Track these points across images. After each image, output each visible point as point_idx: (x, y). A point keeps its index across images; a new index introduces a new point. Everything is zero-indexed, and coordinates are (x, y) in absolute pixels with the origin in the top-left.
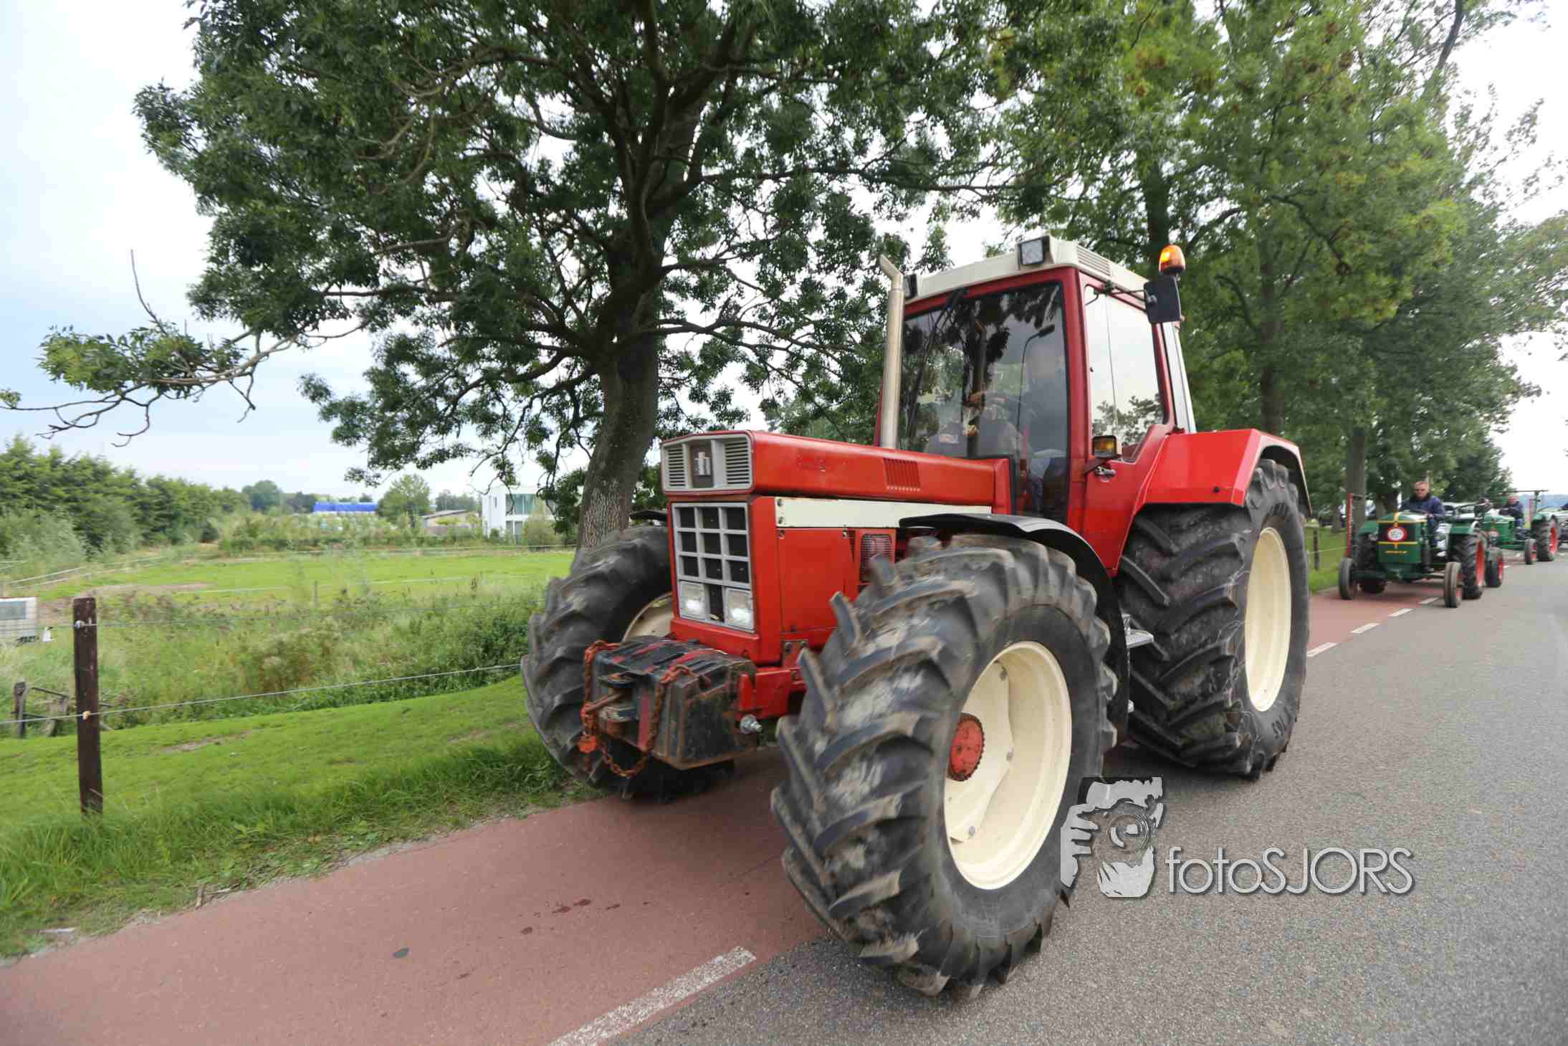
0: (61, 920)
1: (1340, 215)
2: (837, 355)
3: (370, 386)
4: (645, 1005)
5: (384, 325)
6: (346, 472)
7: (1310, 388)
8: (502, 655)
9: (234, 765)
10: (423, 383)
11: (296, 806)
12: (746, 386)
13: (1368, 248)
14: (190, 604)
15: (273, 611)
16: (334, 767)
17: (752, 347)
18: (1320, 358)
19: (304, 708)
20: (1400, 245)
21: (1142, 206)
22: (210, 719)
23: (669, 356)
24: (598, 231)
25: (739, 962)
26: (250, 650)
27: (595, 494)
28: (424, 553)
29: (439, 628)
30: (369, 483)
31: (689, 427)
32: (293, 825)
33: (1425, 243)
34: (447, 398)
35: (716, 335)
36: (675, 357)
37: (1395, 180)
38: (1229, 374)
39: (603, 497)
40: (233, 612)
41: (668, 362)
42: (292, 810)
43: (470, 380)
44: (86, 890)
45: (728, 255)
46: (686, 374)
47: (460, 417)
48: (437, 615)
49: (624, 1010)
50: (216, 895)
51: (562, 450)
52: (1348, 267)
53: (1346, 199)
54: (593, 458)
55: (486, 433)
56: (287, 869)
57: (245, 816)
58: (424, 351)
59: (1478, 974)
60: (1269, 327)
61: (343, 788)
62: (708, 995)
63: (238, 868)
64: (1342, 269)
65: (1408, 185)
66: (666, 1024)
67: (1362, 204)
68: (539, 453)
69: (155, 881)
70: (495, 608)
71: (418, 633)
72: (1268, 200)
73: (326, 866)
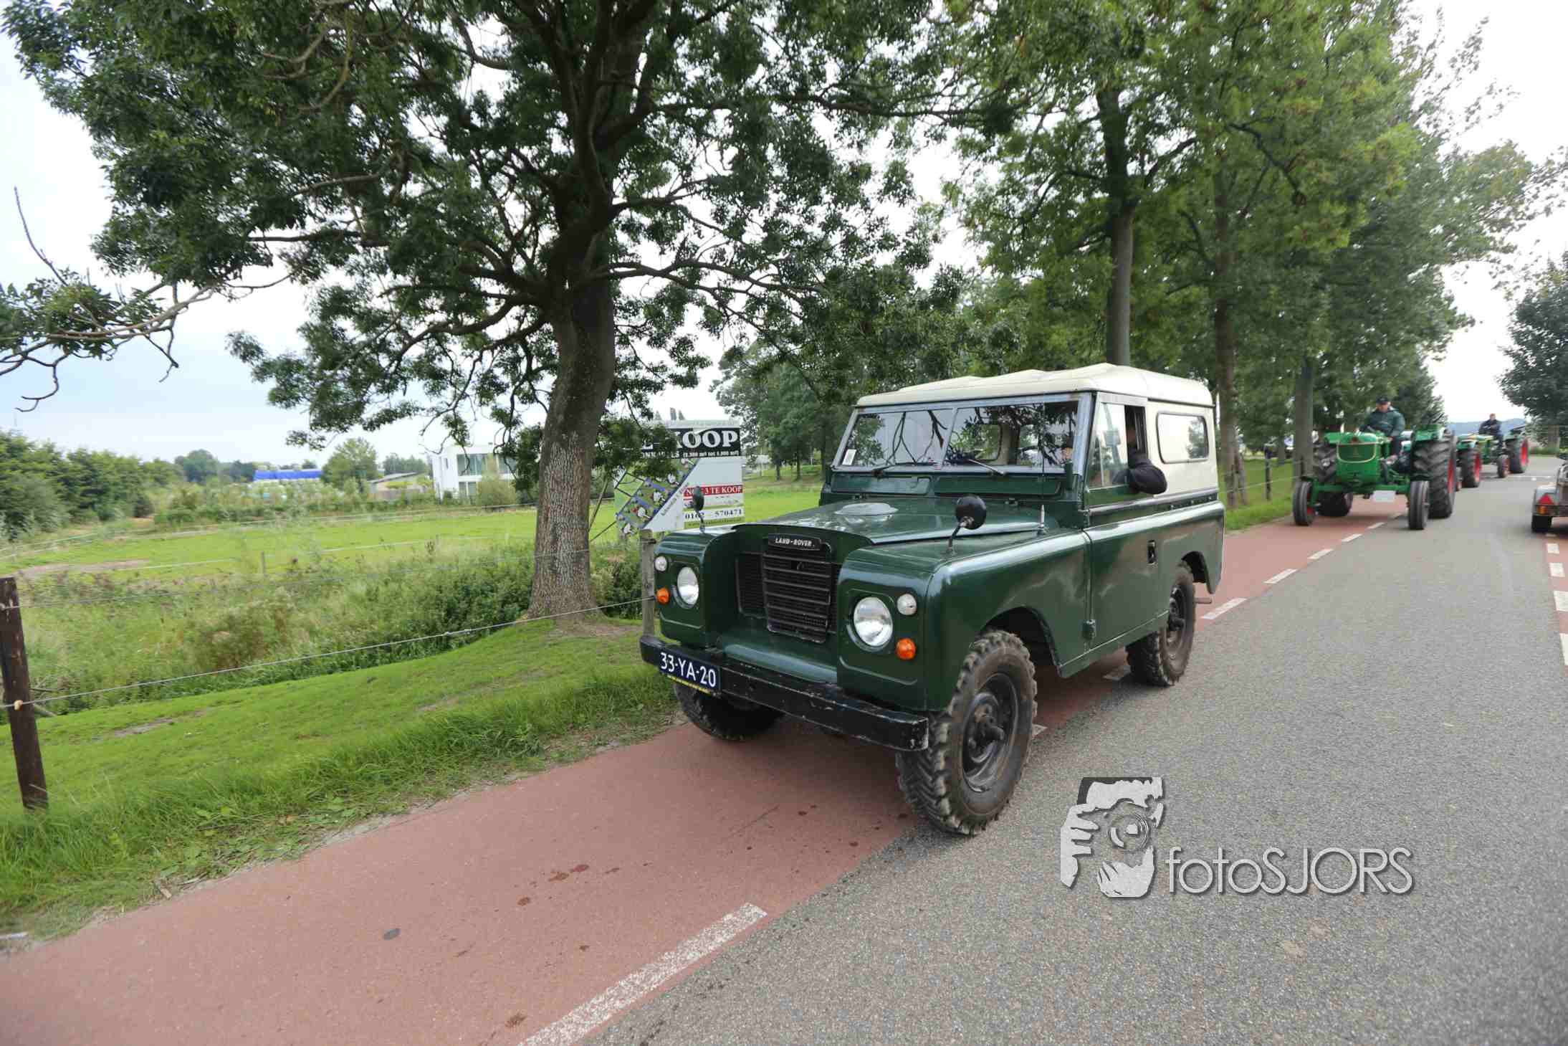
0: (12, 924)
1: (1297, 143)
2: (799, 295)
3: (306, 344)
4: (657, 971)
5: (315, 276)
6: (287, 436)
7: (1265, 321)
8: (465, 618)
9: (190, 747)
10: (363, 338)
11: (263, 788)
12: (705, 332)
13: (1325, 176)
14: (129, 581)
15: (219, 584)
16: (299, 742)
17: (711, 291)
18: (1274, 289)
19: (262, 683)
20: (1355, 171)
21: (1100, 137)
22: (160, 699)
23: (624, 302)
24: (541, 170)
25: (749, 919)
26: (198, 627)
27: (554, 448)
28: (376, 519)
29: (397, 595)
30: (313, 447)
31: (650, 376)
32: (263, 806)
33: (1381, 169)
34: (388, 352)
35: (674, 278)
36: (630, 303)
37: (1350, 105)
38: (1187, 307)
39: (563, 452)
40: (176, 588)
42: (259, 792)
43: (414, 333)
44: (35, 891)
45: (683, 192)
46: (644, 321)
47: (405, 374)
48: (394, 581)
49: (637, 977)
50: (184, 886)
51: (519, 406)
52: (1303, 196)
53: (1303, 126)
54: (551, 413)
55: (434, 390)
56: (259, 853)
57: (206, 801)
58: (362, 304)
59: (1471, 881)
60: (1224, 259)
61: (312, 765)
62: (721, 954)
63: (205, 856)
64: (1298, 199)
65: (1364, 109)
66: (681, 988)
67: (1318, 132)
68: (494, 408)
69: (116, 876)
70: (454, 571)
71: (376, 600)
72: (1226, 128)
73: (301, 847)
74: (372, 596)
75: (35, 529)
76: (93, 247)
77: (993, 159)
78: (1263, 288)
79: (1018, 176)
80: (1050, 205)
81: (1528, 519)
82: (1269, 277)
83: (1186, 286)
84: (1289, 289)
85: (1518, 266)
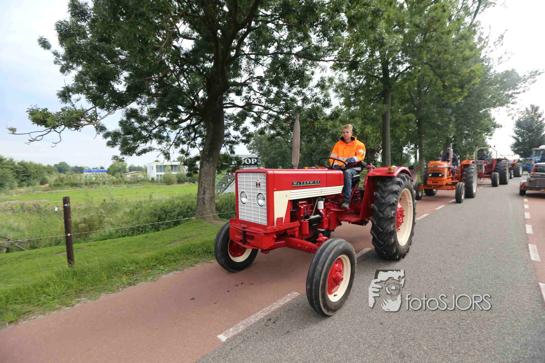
0: (79, 296)
1: (444, 69)
2: (287, 115)
4: (272, 307)
5: (127, 105)
6: (112, 157)
7: (434, 126)
10: (140, 125)
12: (253, 125)
13: (454, 80)
15: (77, 208)
17: (256, 113)
18: (436, 114)
20: (463, 79)
21: (380, 65)
23: (226, 115)
25: (295, 295)
27: (204, 163)
31: (234, 139)
33: (470, 79)
34: (147, 131)
35: (244, 109)
36: (228, 116)
37: (461, 58)
38: (409, 120)
39: (208, 164)
41: (226, 117)
42: (139, 263)
45: (248, 81)
46: (232, 122)
47: (151, 137)
48: (139, 207)
50: (125, 287)
51: (190, 149)
52: (446, 86)
53: (447, 63)
54: (200, 152)
55: (160, 143)
56: (143, 280)
57: (124, 265)
58: (140, 114)
60: (420, 104)
61: (153, 256)
63: (128, 280)
64: (444, 86)
65: (465, 59)
67: (451, 66)
68: (181, 149)
69: (104, 284)
70: (160, 204)
71: (134, 214)
72: (421, 64)
73: (155, 279)
74: (132, 213)
75: (8, 188)
76: (58, 94)
77: (345, 71)
78: (433, 115)
79: (353, 76)
80: (364, 87)
81: (518, 192)
82: (435, 111)
83: (407, 114)
84: (442, 115)
85: (515, 109)
